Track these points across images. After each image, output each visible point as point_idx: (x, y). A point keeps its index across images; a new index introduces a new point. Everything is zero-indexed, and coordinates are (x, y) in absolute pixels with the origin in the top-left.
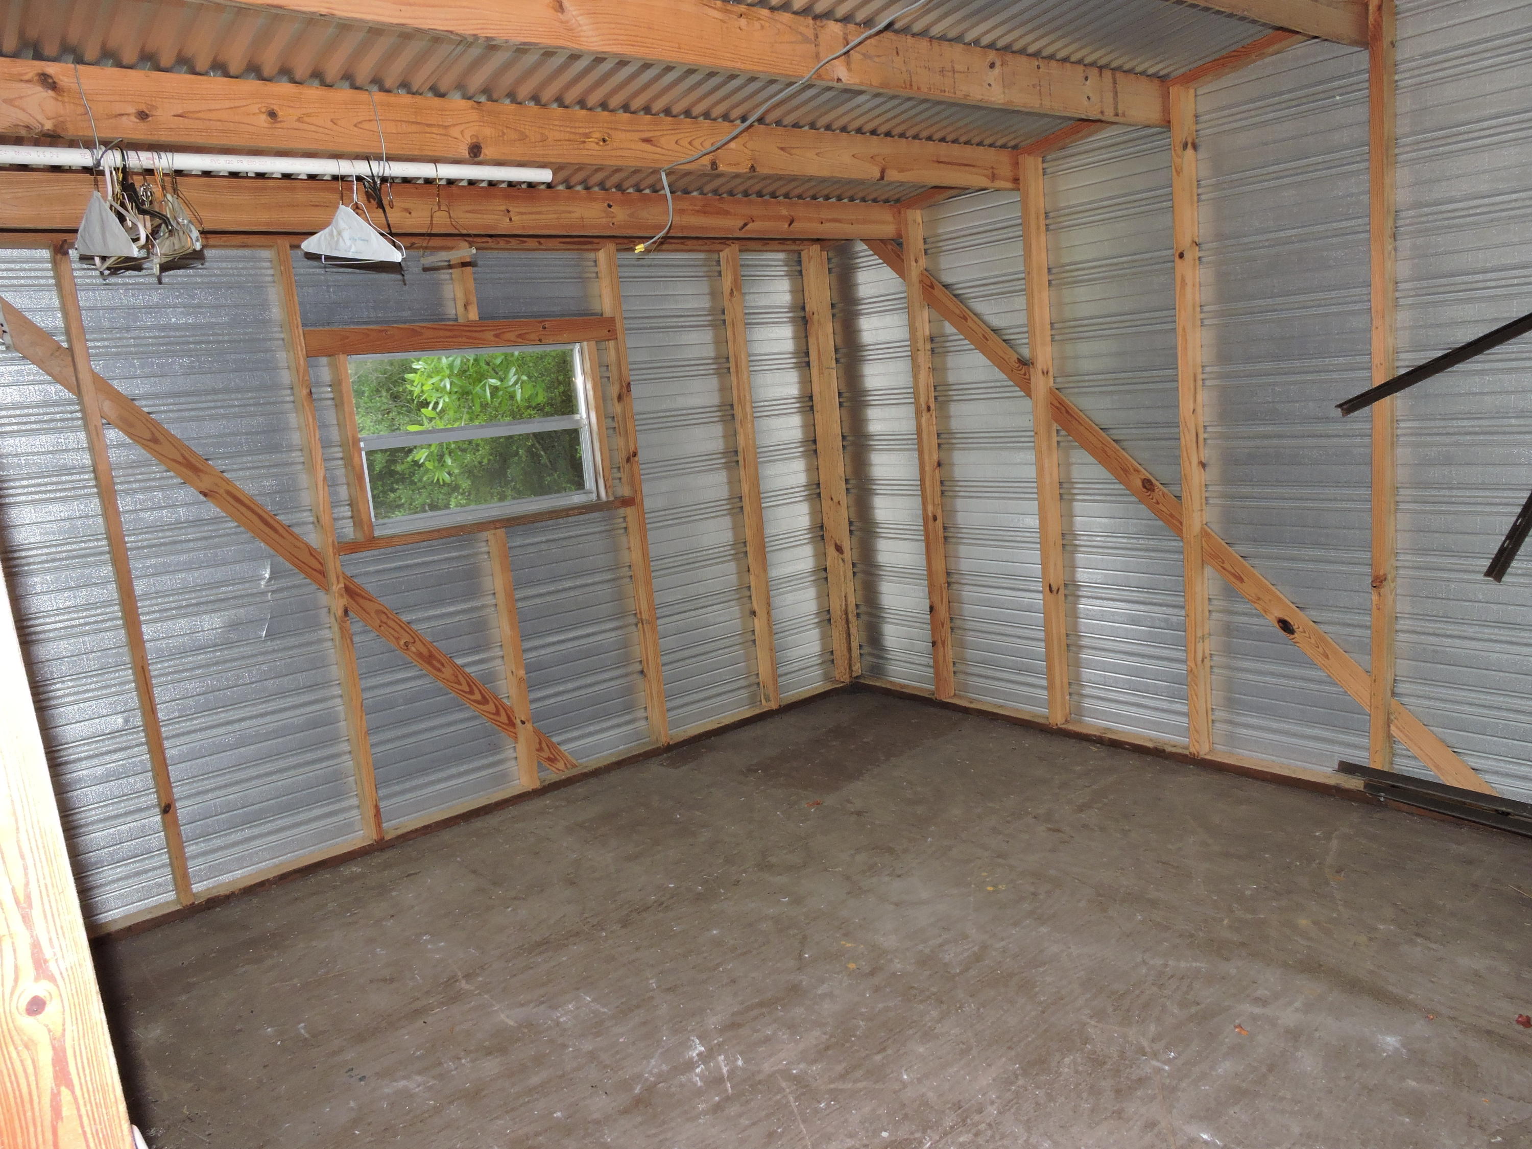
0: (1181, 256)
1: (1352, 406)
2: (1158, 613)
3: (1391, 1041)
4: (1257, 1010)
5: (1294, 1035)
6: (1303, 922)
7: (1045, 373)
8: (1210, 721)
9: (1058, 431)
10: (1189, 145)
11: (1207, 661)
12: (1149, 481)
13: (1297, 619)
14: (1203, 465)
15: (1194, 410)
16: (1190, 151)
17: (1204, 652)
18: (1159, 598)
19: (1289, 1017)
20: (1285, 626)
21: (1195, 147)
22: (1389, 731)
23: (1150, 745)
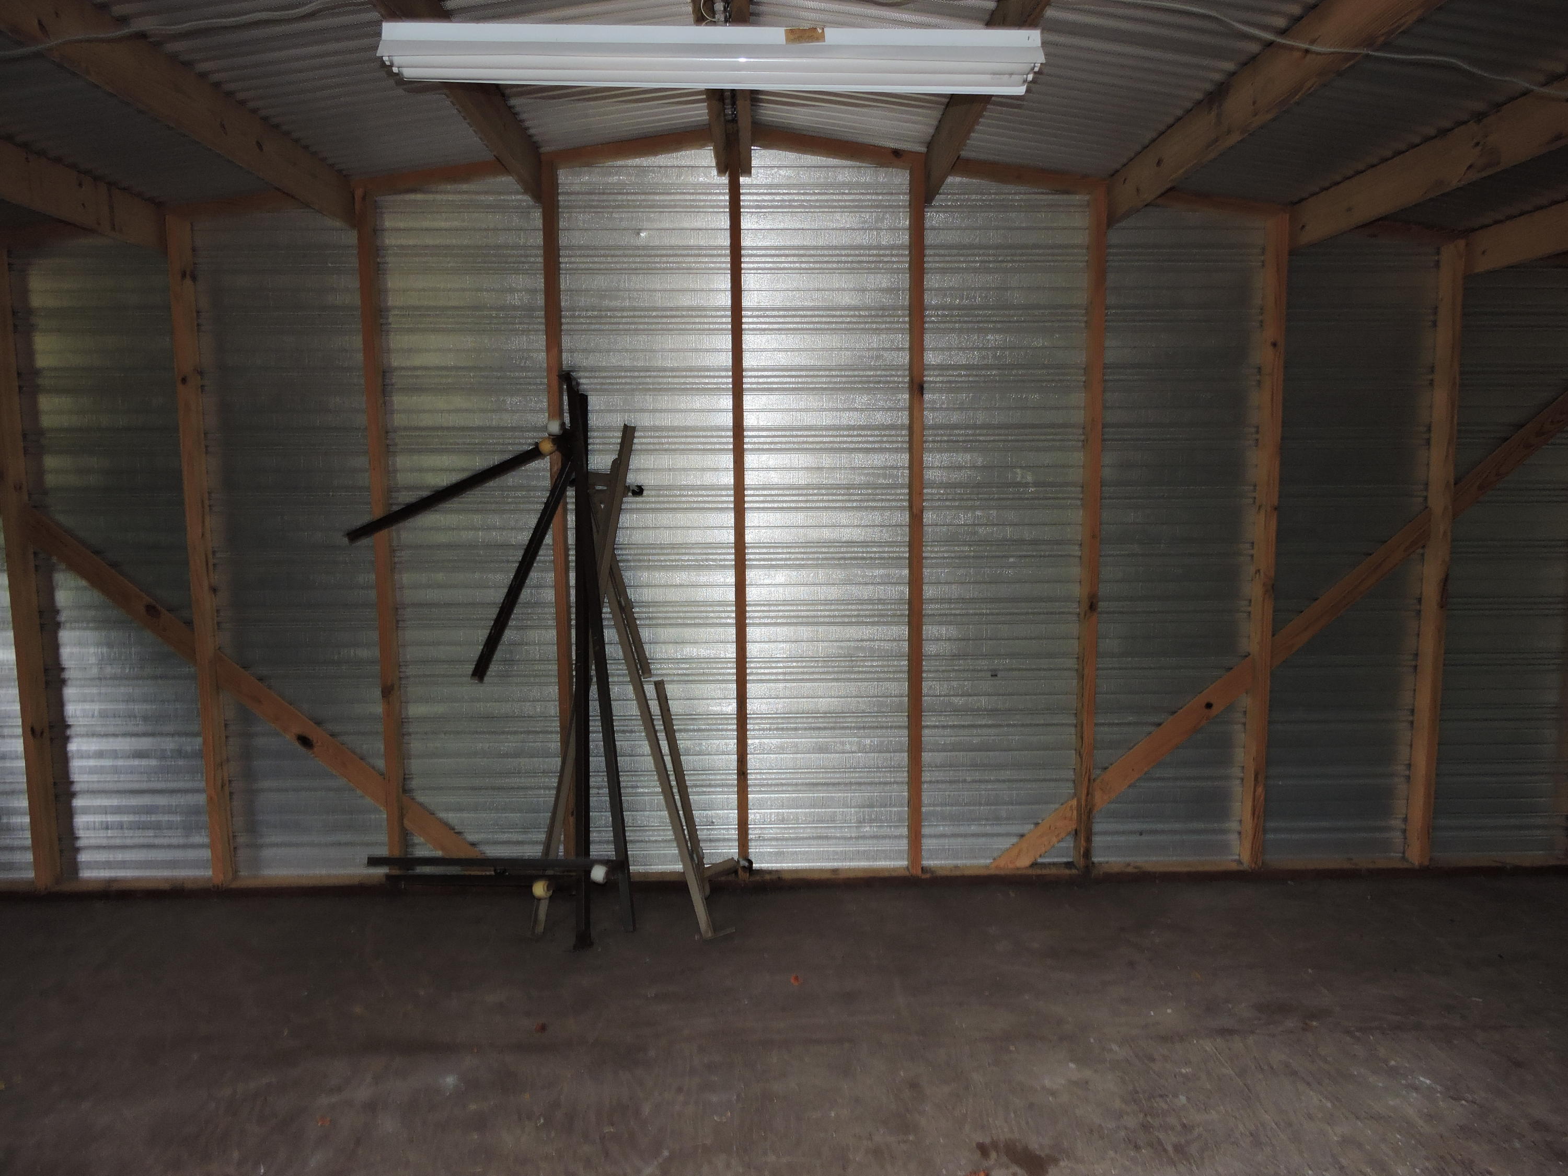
0: (184, 380)
1: (355, 535)
2: (169, 744)
3: (450, 1080)
4: (334, 1099)
5: (371, 1107)
6: (358, 1010)
7: (18, 488)
8: (232, 848)
9: (35, 554)
10: (188, 276)
11: (226, 788)
12: (154, 607)
13: (314, 733)
14: (214, 590)
15: (203, 535)
16: (188, 282)
17: (222, 779)
18: (170, 728)
19: (362, 1093)
20: (305, 741)
21: (194, 278)
22: (403, 823)
23: (166, 886)
